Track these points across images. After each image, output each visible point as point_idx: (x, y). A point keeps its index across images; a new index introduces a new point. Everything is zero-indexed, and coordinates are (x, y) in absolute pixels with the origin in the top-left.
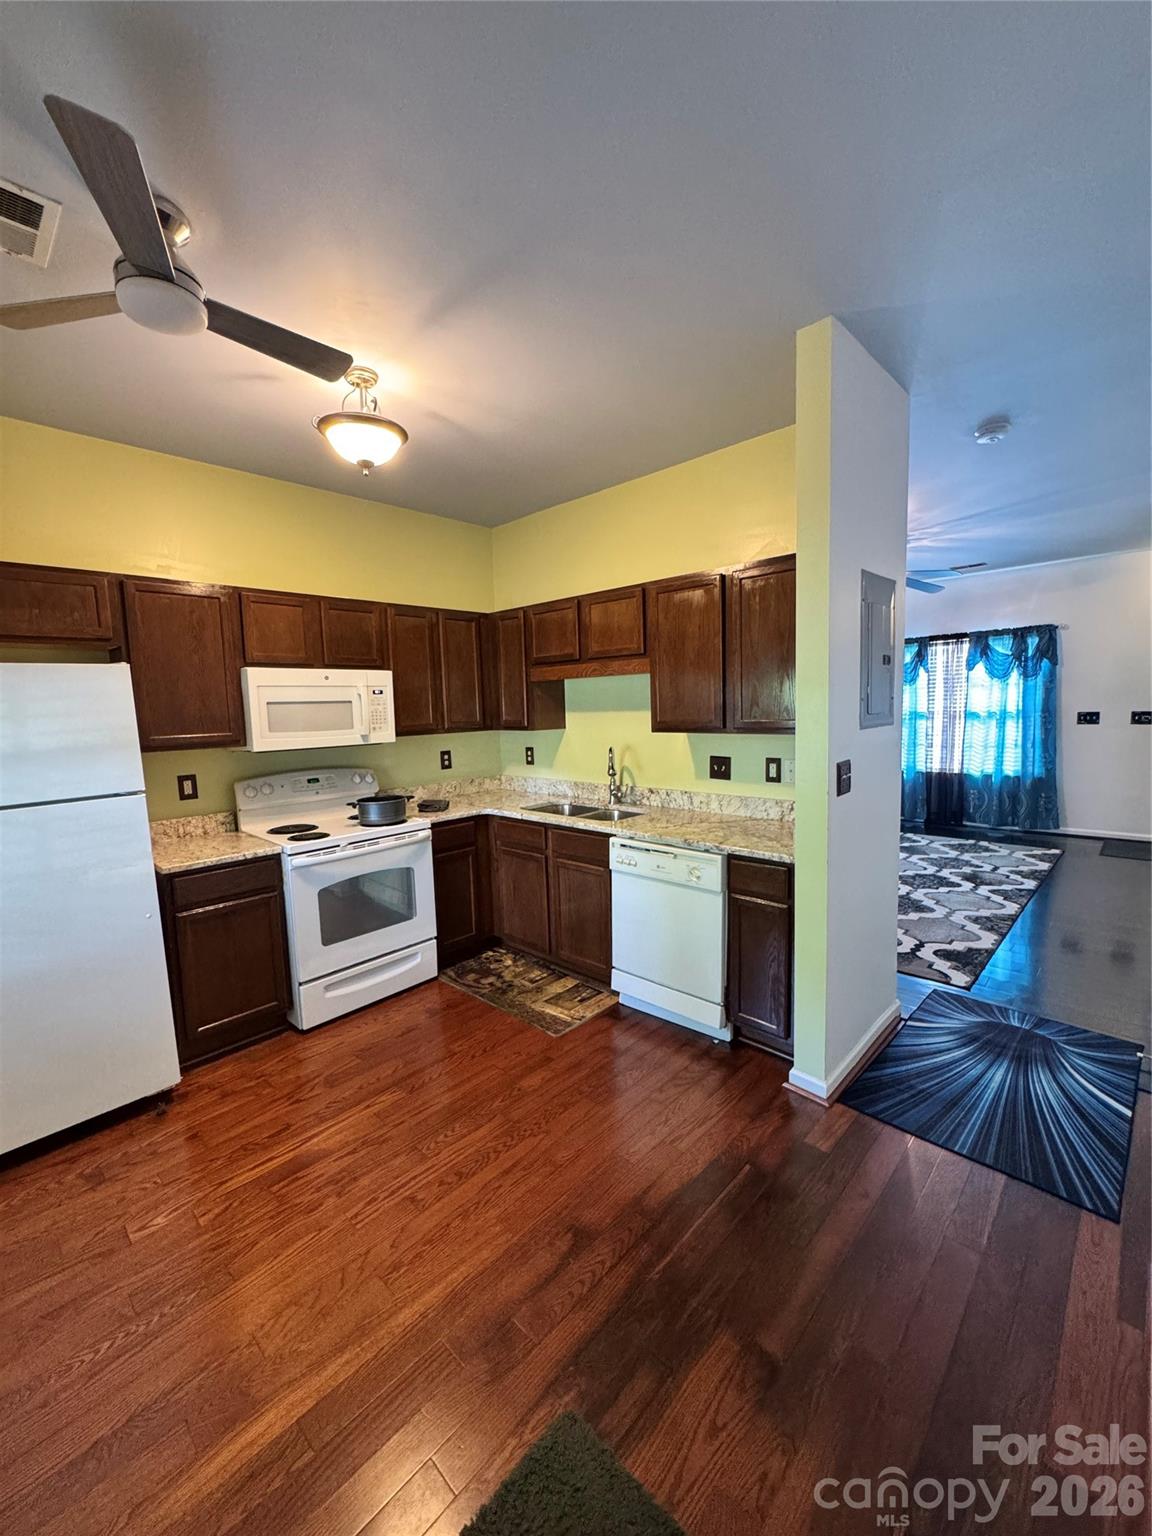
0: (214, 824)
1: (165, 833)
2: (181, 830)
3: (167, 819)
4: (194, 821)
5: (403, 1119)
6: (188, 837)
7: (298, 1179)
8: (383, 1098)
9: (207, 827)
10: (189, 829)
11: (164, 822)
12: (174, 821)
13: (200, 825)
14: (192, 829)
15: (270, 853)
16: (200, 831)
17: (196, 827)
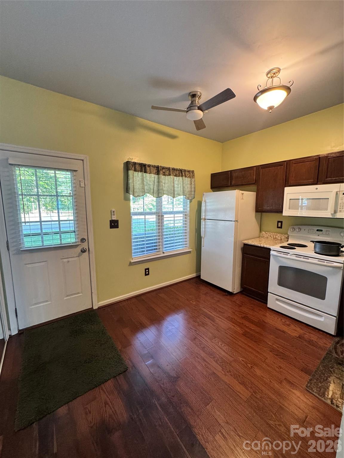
0: (284, 237)
1: (270, 236)
2: (275, 236)
3: (272, 233)
4: (278, 235)
5: (228, 333)
6: (276, 239)
7: (205, 318)
8: (238, 328)
9: (282, 238)
10: (277, 237)
11: (271, 233)
12: (273, 233)
13: (280, 237)
14: (278, 237)
15: (268, 247)
16: (280, 238)
17: (279, 237)
